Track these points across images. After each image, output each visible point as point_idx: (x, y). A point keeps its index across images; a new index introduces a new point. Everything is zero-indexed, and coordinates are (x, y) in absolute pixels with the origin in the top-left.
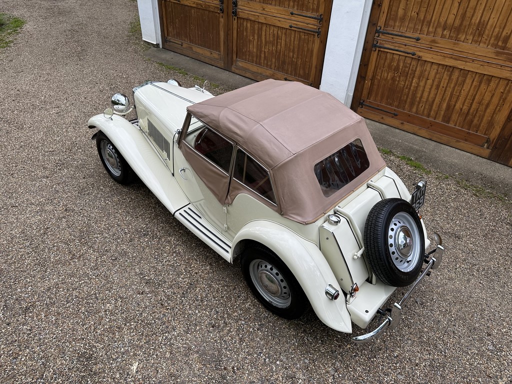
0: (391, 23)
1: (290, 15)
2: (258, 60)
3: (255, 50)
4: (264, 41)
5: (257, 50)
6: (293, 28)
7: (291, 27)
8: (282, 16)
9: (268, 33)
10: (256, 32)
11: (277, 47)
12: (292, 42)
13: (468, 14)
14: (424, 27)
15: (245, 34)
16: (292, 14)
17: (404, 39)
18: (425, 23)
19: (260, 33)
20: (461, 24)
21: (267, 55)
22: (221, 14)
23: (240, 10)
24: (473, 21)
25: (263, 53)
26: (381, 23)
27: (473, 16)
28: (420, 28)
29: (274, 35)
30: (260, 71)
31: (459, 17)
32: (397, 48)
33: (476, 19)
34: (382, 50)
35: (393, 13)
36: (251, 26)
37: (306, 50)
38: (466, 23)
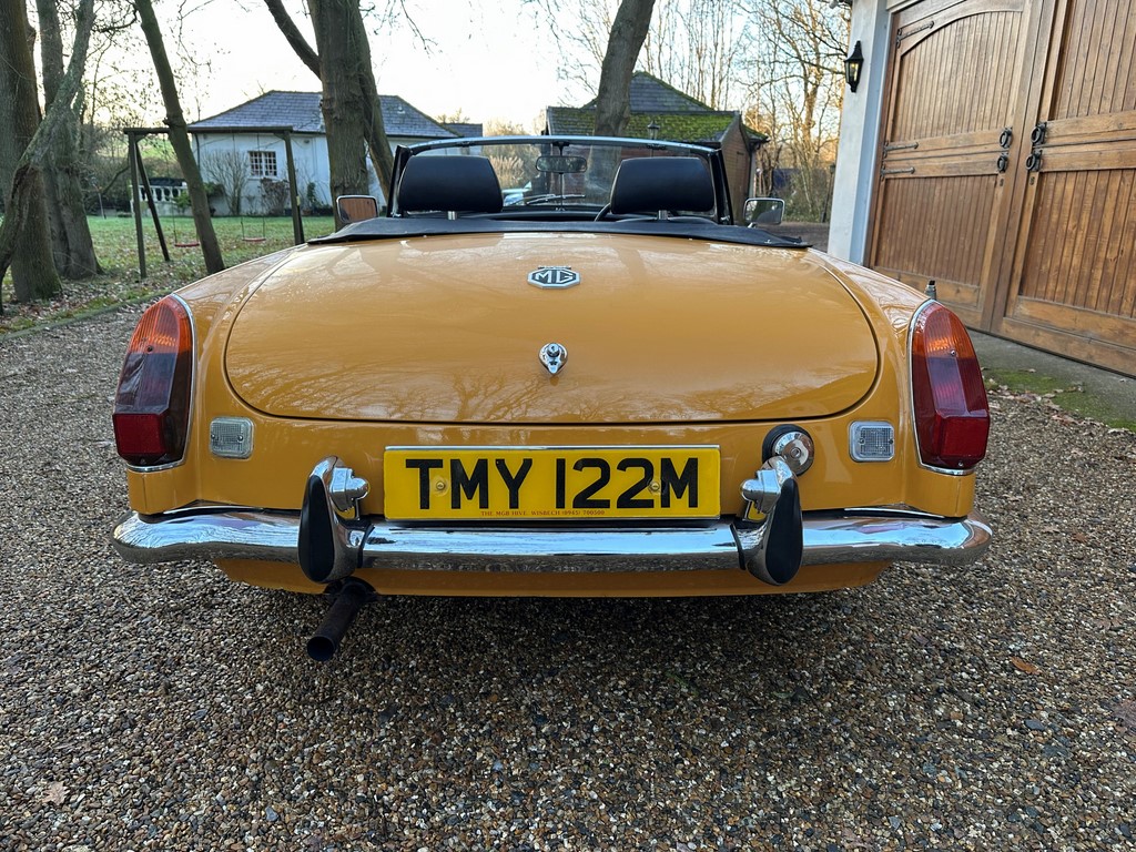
2: (1081, 292)
3: (1076, 261)
4: (1107, 229)
5: (1083, 258)
15: (1055, 217)
19: (1100, 204)
21: (1111, 270)
22: (1001, 176)
23: (1052, 150)
25: (1100, 265)
30: (1080, 325)
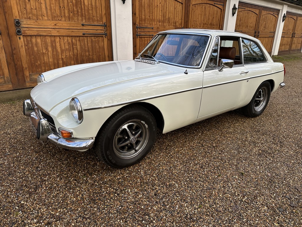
0: (141, 22)
1: (82, 26)
6: (86, 35)
7: (84, 34)
8: (74, 28)
9: (62, 43)
10: (49, 44)
11: (73, 52)
12: (86, 45)
13: (165, 15)
14: (153, 22)
16: (83, 25)
17: (148, 29)
18: (153, 21)
20: (164, 20)
24: (166, 17)
26: (137, 23)
27: (166, 15)
28: (151, 23)
29: (69, 44)
31: (162, 17)
32: (146, 34)
33: (167, 17)
34: (140, 36)
35: (140, 18)
36: (42, 41)
37: (98, 48)
38: (165, 19)
